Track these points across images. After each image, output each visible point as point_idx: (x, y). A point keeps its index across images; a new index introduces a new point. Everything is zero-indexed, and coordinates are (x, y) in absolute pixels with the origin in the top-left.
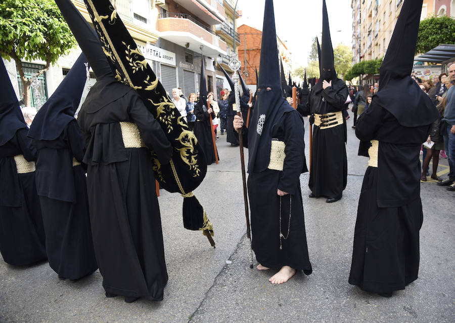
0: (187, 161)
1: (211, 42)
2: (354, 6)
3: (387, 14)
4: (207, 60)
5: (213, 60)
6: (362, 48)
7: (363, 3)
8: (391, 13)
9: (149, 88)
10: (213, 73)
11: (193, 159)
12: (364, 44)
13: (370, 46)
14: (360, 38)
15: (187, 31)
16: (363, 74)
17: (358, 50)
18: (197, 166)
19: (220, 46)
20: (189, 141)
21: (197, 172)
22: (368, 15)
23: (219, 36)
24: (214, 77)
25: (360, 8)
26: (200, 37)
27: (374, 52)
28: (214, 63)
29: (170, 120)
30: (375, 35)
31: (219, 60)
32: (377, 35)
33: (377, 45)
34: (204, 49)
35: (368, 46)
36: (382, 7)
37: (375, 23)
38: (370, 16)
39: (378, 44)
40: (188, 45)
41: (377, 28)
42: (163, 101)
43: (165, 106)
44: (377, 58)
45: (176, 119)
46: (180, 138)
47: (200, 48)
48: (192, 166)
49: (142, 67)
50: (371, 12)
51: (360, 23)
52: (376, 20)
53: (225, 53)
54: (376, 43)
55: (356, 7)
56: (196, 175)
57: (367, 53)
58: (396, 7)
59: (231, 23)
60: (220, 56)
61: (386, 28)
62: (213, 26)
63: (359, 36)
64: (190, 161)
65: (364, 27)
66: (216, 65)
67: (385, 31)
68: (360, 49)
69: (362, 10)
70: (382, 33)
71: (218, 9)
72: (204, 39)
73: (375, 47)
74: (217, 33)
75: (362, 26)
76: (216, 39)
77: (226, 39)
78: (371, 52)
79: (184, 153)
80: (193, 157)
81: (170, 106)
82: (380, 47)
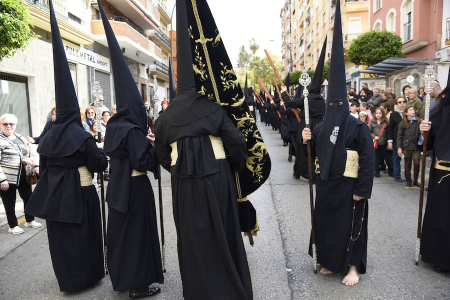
1: (147, 48)
2: (283, 15)
3: (321, 25)
4: (141, 67)
5: (147, 68)
6: (293, 58)
7: (294, 13)
8: (325, 24)
10: (146, 81)
12: (295, 54)
13: (302, 57)
14: (291, 48)
15: (125, 35)
16: (296, 85)
17: (288, 61)
19: (156, 53)
22: (299, 25)
23: (154, 42)
24: (147, 85)
25: (290, 18)
26: (137, 42)
27: (306, 62)
28: (148, 70)
30: (308, 46)
31: (153, 67)
32: (310, 46)
33: (310, 55)
34: (140, 55)
35: (300, 57)
36: (314, 18)
37: (307, 34)
38: (302, 26)
39: (311, 55)
40: (124, 49)
41: (309, 39)
44: (310, 69)
45: (253, 132)
47: (137, 54)
50: (303, 22)
51: (291, 33)
52: (308, 31)
53: (159, 60)
54: (308, 53)
55: (286, 17)
57: (299, 63)
58: (330, 19)
59: (163, 29)
60: (155, 63)
61: (319, 39)
62: (147, 31)
63: (290, 46)
65: (295, 37)
66: (150, 72)
67: (318, 43)
68: (291, 59)
69: (292, 20)
70: (315, 44)
71: (153, 13)
72: (141, 45)
73: (308, 57)
74: (151, 38)
75: (293, 37)
76: (152, 44)
77: (161, 46)
78: (303, 62)
81: (251, 121)
82: (313, 59)
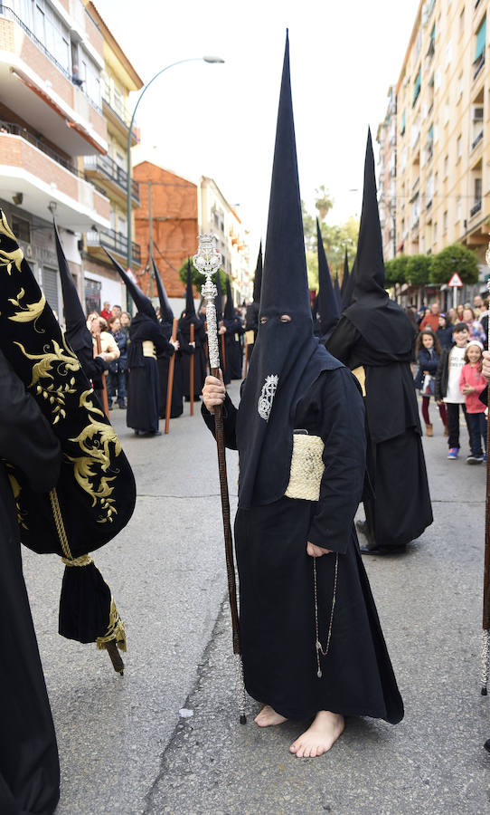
0: (87, 487)
1: (74, 194)
2: (381, 138)
3: (452, 160)
5: (79, 239)
6: (399, 229)
7: (403, 133)
8: (460, 159)
9: (21, 317)
10: (77, 268)
11: (104, 485)
12: (403, 221)
13: (416, 226)
14: (395, 207)
15: (18, 165)
16: (401, 284)
17: (390, 233)
18: (111, 500)
19: (95, 207)
20: (101, 447)
21: (109, 512)
22: (412, 159)
23: (93, 183)
24: (79, 276)
25: (395, 144)
26: (49, 182)
27: (423, 238)
28: (80, 244)
29: (61, 395)
30: (427, 203)
31: (92, 238)
32: (430, 204)
33: (430, 223)
34: (58, 210)
35: (412, 226)
36: (441, 146)
37: (427, 178)
38: (417, 162)
39: (433, 222)
40: (19, 197)
41: (431, 188)
42: (52, 351)
43: (54, 363)
44: (430, 251)
45: (78, 395)
46: (82, 437)
47: (50, 208)
48: (99, 499)
49: (9, 267)
50: (419, 154)
51: (395, 175)
52: (428, 173)
53: (106, 223)
54: (427, 220)
55: (387, 142)
56: (104, 520)
57: (410, 240)
58: (471, 147)
59: (118, 155)
60: (94, 228)
61: (449, 190)
62: (79, 159)
63: (393, 204)
64: (95, 489)
65: (403, 186)
66: (85, 249)
67: (447, 196)
68: (395, 230)
69: (399, 148)
70: (440, 199)
71: (90, 120)
72: (60, 188)
73: (427, 227)
74: (88, 176)
75: (399, 184)
76: (87, 189)
77: (109, 193)
78: (418, 237)
79: (84, 467)
80: (104, 480)
81: (68, 366)
82: (436, 231)
